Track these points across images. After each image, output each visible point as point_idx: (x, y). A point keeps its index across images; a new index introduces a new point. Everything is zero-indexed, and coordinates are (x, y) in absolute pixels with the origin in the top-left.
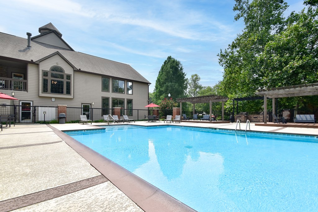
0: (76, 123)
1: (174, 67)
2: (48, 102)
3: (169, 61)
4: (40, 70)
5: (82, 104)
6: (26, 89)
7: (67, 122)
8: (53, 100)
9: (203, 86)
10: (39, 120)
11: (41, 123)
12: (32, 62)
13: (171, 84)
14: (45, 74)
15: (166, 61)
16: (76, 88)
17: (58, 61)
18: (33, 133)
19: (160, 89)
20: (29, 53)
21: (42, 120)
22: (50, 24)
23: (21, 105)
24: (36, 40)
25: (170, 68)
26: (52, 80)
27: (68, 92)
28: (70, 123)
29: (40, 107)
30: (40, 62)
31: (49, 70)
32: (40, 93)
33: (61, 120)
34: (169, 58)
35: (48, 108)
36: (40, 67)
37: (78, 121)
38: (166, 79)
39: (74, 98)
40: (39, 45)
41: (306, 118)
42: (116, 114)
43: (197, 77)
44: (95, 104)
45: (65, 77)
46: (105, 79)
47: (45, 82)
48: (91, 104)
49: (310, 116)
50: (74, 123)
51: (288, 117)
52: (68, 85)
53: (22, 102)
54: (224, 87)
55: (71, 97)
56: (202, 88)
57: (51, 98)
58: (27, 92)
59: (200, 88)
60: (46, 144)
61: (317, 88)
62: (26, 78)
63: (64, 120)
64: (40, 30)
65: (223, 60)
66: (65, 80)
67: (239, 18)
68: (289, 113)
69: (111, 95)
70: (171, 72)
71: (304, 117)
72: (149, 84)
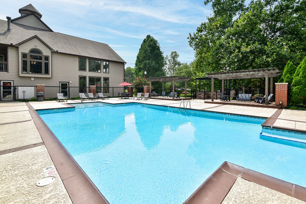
0: (54, 100)
1: (151, 46)
2: (27, 82)
3: (148, 40)
4: (19, 53)
5: (60, 82)
6: (6, 70)
7: (45, 100)
8: (33, 79)
9: (181, 62)
10: (19, 98)
11: (21, 101)
12: (11, 45)
13: (148, 62)
14: (24, 55)
15: (145, 39)
16: (54, 68)
17: (36, 44)
18: (12, 112)
19: (139, 66)
20: (9, 36)
21: (22, 98)
22: (30, 5)
23: (2, 85)
24: (17, 22)
25: (148, 47)
26: (31, 62)
27: (47, 72)
28: (47, 100)
29: (20, 86)
30: (19, 45)
31: (28, 52)
32: (20, 74)
33: (39, 98)
34: (148, 37)
35: (27, 87)
36: (19, 50)
37: (56, 99)
38: (144, 57)
39: (52, 77)
40: (19, 27)
41: (246, 97)
42: (91, 91)
43: (176, 54)
44: (72, 83)
45: (43, 58)
46: (82, 59)
47: (25, 63)
48: (69, 83)
49: (249, 95)
50: (52, 100)
51: (234, 95)
52: (47, 65)
53: (3, 82)
54: (196, 66)
55: (50, 76)
56: (181, 64)
57: (31, 77)
58: (8, 72)
59: (179, 64)
60: (19, 122)
61: (247, 74)
62: (6, 59)
63: (42, 98)
64: (21, 11)
65: (193, 42)
66: (43, 61)
67: (208, 2)
68: (234, 92)
69: (88, 74)
70: (149, 50)
71: (244, 96)
72: (125, 64)
